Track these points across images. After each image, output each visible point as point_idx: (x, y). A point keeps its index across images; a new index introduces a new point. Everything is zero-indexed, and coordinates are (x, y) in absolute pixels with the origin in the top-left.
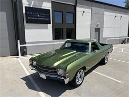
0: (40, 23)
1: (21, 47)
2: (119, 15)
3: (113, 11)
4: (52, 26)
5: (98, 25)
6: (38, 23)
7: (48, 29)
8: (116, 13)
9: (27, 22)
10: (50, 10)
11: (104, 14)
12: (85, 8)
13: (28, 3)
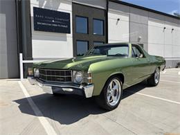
0: (55, 31)
1: (24, 64)
2: (169, 27)
3: (161, 20)
4: (73, 37)
5: (139, 39)
6: (52, 31)
7: (66, 41)
8: (165, 23)
9: (36, 29)
10: (69, 14)
11: (147, 25)
12: (121, 14)
13: (38, 3)
